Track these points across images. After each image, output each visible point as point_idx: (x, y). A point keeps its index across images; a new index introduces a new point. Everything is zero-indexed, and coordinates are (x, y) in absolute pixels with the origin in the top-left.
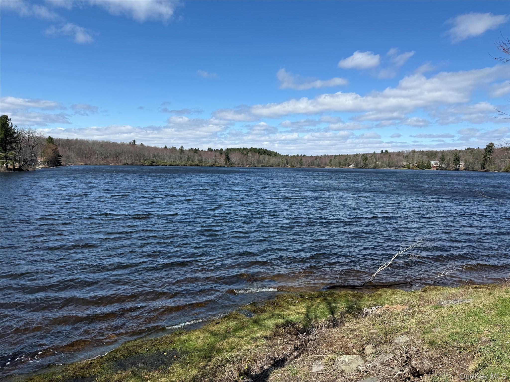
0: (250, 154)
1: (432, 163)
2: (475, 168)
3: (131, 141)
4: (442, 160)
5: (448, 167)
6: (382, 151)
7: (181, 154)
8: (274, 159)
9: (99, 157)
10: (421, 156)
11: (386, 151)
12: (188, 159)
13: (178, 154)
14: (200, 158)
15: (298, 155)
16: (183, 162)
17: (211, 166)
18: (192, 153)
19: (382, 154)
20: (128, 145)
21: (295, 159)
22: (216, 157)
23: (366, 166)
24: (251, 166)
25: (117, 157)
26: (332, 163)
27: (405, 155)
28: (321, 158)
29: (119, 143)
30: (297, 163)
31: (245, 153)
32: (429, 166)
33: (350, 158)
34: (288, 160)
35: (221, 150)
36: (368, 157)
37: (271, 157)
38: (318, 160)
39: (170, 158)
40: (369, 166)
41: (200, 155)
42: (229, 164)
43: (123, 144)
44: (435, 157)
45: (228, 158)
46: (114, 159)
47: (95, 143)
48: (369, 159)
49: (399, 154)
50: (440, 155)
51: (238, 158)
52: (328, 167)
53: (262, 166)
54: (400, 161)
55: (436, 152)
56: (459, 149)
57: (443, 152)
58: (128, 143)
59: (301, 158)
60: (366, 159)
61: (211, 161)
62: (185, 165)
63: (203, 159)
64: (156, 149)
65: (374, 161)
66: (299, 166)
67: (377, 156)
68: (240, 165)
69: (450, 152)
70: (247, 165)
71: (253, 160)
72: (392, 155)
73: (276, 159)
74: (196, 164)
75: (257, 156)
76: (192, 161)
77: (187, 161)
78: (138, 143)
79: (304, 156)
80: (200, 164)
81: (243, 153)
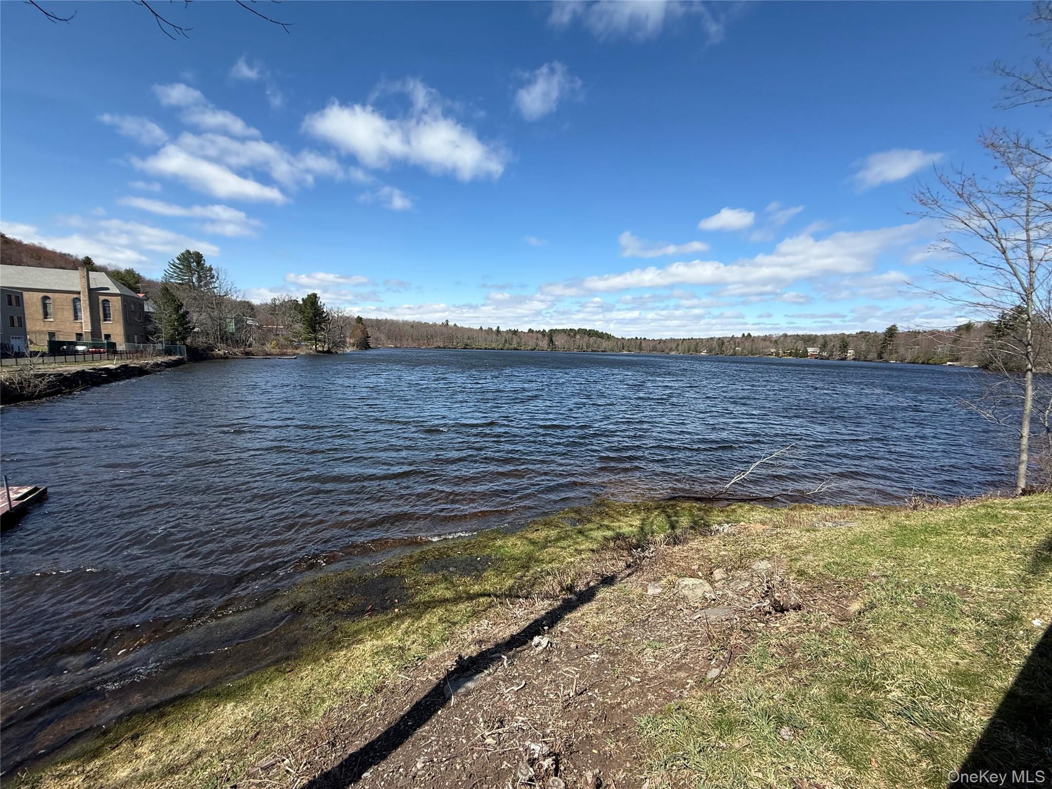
0: (578, 337)
1: (810, 350)
2: (870, 357)
3: (444, 322)
4: (824, 346)
5: (831, 355)
6: (744, 334)
7: (498, 336)
8: (607, 342)
9: (410, 339)
10: (794, 341)
11: (749, 335)
12: (506, 341)
13: (494, 336)
14: (519, 340)
15: (636, 338)
16: (500, 345)
17: (532, 350)
18: (510, 335)
19: (744, 338)
20: (440, 326)
21: (633, 343)
22: (537, 339)
23: (722, 352)
24: (578, 350)
25: (428, 339)
26: (680, 348)
27: (773, 339)
28: (665, 341)
29: (431, 323)
30: (636, 348)
31: (572, 334)
32: (805, 354)
33: (702, 342)
34: (625, 344)
35: (544, 331)
36: (725, 341)
37: (603, 340)
38: (662, 344)
39: (486, 340)
40: (725, 353)
41: (519, 337)
42: (553, 348)
43: (435, 325)
44: (814, 343)
45: (551, 341)
46: (426, 342)
47: (405, 323)
48: (727, 344)
49: (765, 338)
50: (821, 341)
51: (563, 341)
52: (673, 353)
53: (593, 351)
54: (767, 347)
55: (816, 336)
56: (847, 333)
57: (824, 337)
58: (441, 323)
59: (641, 343)
60: (723, 343)
61: (531, 344)
62: (503, 349)
63: (523, 341)
64: (470, 330)
65: (733, 346)
66: (637, 351)
67: (737, 340)
68: (565, 349)
69: (835, 336)
70: (574, 349)
71: (581, 343)
72: (756, 340)
73: (610, 343)
74: (515, 348)
75: (586, 338)
76: (511, 344)
77: (504, 345)
78: (451, 324)
79: (645, 339)
80: (519, 348)
81: (570, 335)
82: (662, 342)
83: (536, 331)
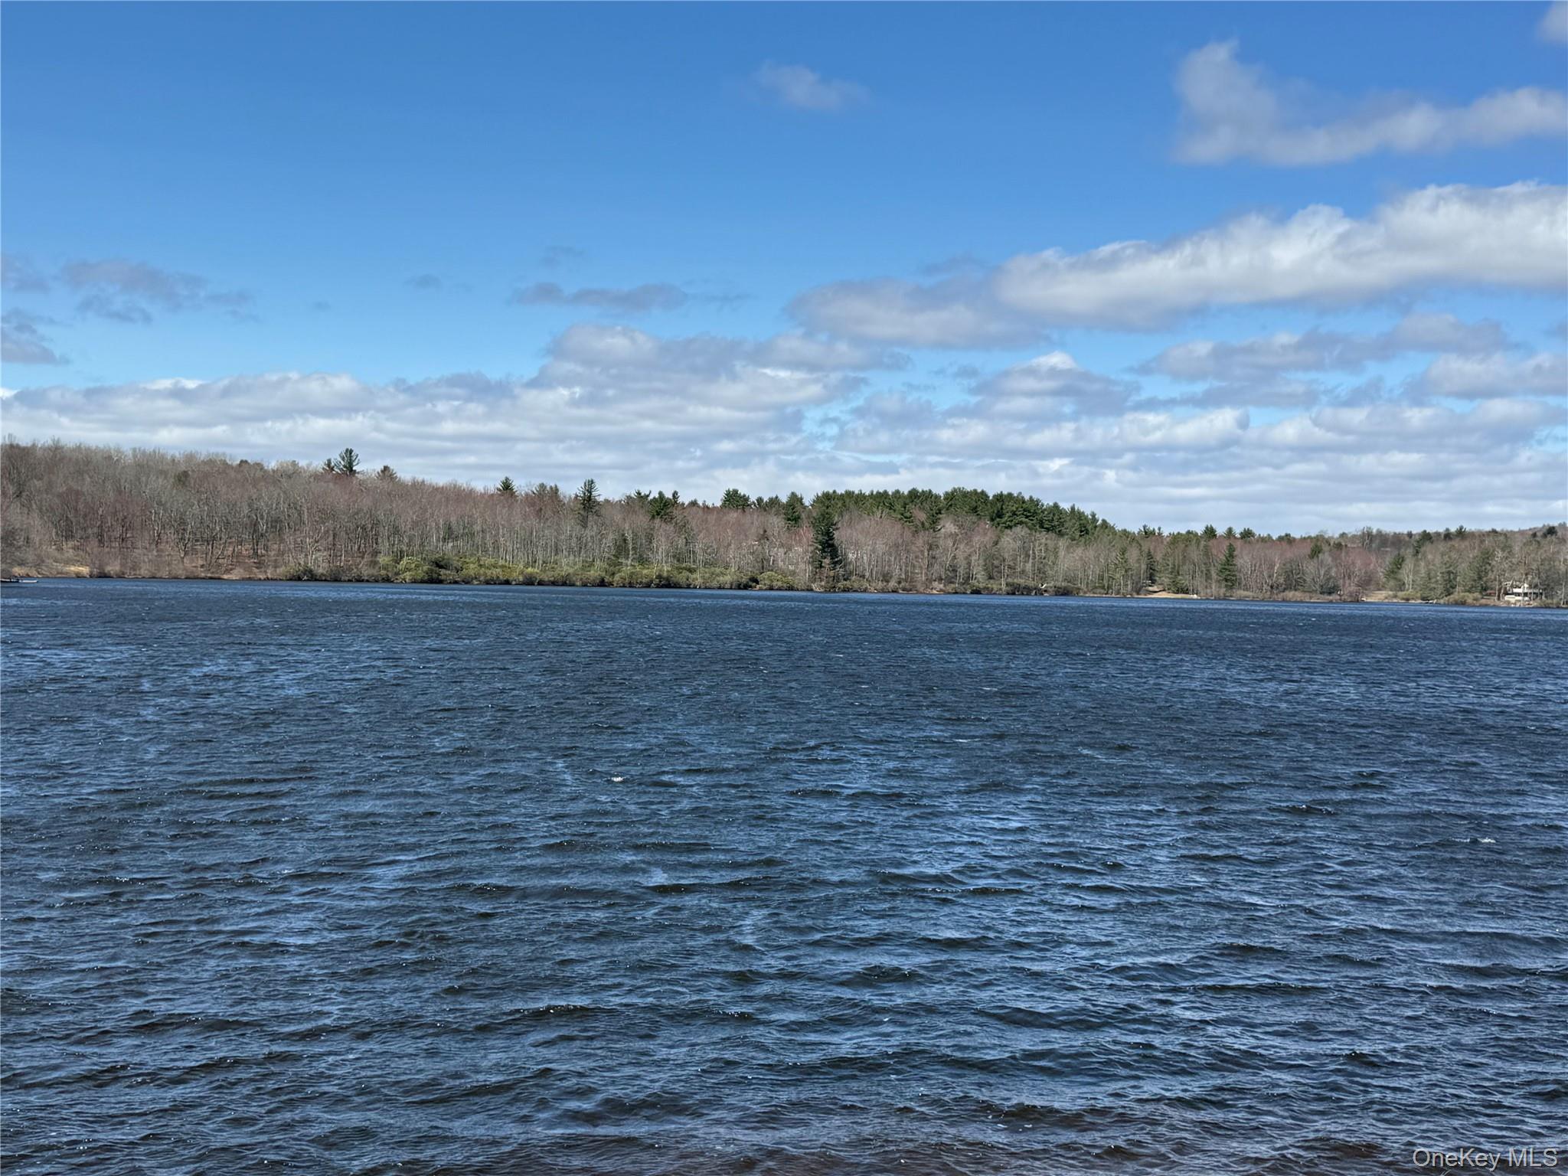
0: (948, 526)
3: (336, 457)
7: (584, 524)
8: (1079, 551)
9: (170, 535)
12: (621, 548)
13: (569, 526)
14: (681, 542)
15: (1210, 532)
16: (592, 564)
17: (739, 587)
18: (642, 520)
20: (316, 477)
21: (1195, 554)
22: (764, 536)
24: (950, 588)
25: (257, 537)
26: (1407, 574)
28: (1339, 546)
29: (272, 465)
30: (1208, 577)
31: (921, 516)
33: (1510, 548)
34: (1158, 557)
35: (795, 500)
37: (1062, 543)
38: (1326, 557)
39: (528, 543)
41: (682, 528)
42: (836, 579)
43: (290, 473)
45: (828, 547)
46: (246, 549)
47: (148, 464)
51: (881, 547)
52: (1378, 597)
53: (1015, 590)
58: (319, 464)
59: (1231, 549)
61: (737, 561)
62: (602, 583)
63: (698, 547)
64: (458, 496)
66: (1216, 589)
68: (892, 584)
70: (930, 581)
71: (961, 556)
73: (1091, 553)
74: (659, 577)
75: (984, 534)
77: (615, 563)
78: (367, 466)
79: (1247, 534)
80: (681, 578)
81: (909, 519)
82: (1326, 548)
83: (760, 500)
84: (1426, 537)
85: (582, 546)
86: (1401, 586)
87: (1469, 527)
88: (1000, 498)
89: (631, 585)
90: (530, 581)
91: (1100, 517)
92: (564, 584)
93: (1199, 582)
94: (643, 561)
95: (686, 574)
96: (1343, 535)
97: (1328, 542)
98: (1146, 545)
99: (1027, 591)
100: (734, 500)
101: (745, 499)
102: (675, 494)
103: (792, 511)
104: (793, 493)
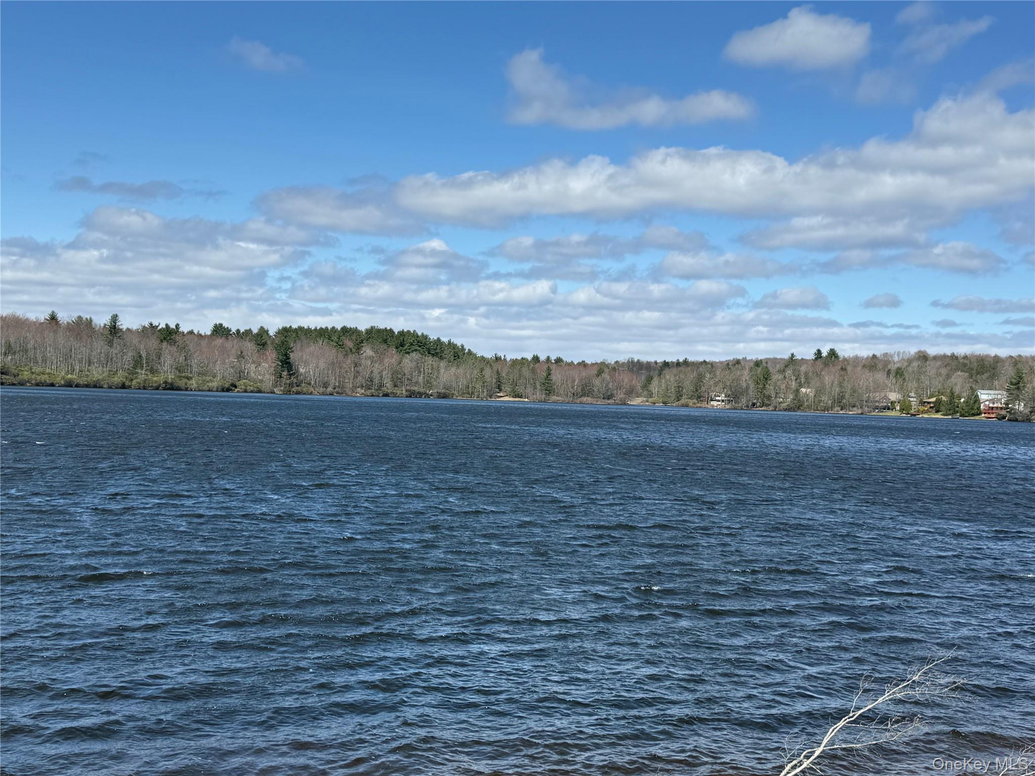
0: (368, 351)
1: (984, 396)
4: (1016, 387)
6: (819, 352)
7: (110, 343)
8: (453, 369)
10: (944, 371)
11: (832, 353)
12: (138, 362)
13: (100, 346)
14: (182, 359)
15: (536, 359)
16: (116, 373)
17: (223, 390)
18: (153, 343)
19: (819, 362)
21: (526, 372)
22: (241, 356)
23: (766, 401)
24: (369, 392)
26: (654, 386)
27: (893, 367)
28: (615, 369)
30: (535, 388)
31: (349, 344)
32: (973, 408)
33: (712, 372)
34: (504, 375)
35: (263, 332)
36: (773, 370)
37: (443, 364)
38: (606, 376)
39: (67, 357)
40: (774, 401)
41: (183, 348)
42: (291, 385)
44: (993, 377)
48: (776, 377)
49: (873, 364)
50: (1010, 371)
51: (322, 365)
52: (637, 401)
53: (411, 394)
54: (878, 388)
55: (997, 359)
57: (1017, 361)
59: (549, 369)
60: (767, 377)
61: (222, 372)
62: (123, 386)
63: (194, 362)
65: (794, 384)
66: (540, 395)
67: (803, 368)
68: (330, 389)
70: (355, 387)
71: (376, 372)
72: (849, 368)
73: (461, 371)
74: (166, 382)
75: (392, 357)
77: (133, 373)
79: (559, 361)
80: (181, 383)
81: (342, 346)
82: (606, 370)
83: (238, 331)
84: (666, 364)
85: (109, 359)
86: (651, 395)
87: (691, 359)
88: (402, 333)
89: (144, 388)
90: (69, 384)
91: (467, 348)
92: (95, 386)
93: (529, 390)
94: (153, 371)
95: (185, 380)
96: (617, 362)
97: (607, 366)
98: (496, 366)
99: (420, 395)
100: (219, 330)
101: (228, 330)
102: (177, 326)
103: (260, 338)
104: (262, 327)
